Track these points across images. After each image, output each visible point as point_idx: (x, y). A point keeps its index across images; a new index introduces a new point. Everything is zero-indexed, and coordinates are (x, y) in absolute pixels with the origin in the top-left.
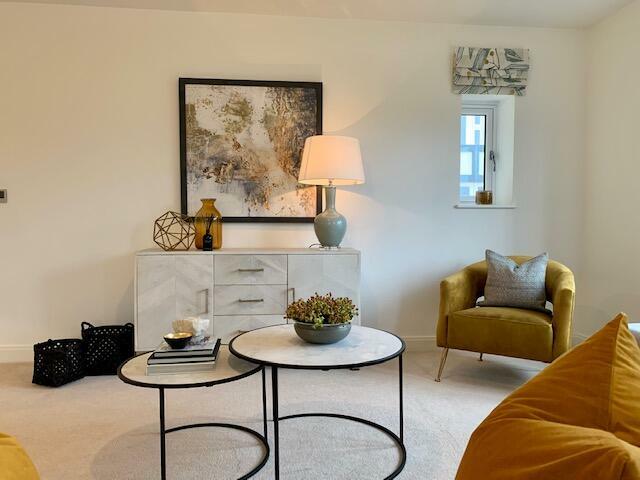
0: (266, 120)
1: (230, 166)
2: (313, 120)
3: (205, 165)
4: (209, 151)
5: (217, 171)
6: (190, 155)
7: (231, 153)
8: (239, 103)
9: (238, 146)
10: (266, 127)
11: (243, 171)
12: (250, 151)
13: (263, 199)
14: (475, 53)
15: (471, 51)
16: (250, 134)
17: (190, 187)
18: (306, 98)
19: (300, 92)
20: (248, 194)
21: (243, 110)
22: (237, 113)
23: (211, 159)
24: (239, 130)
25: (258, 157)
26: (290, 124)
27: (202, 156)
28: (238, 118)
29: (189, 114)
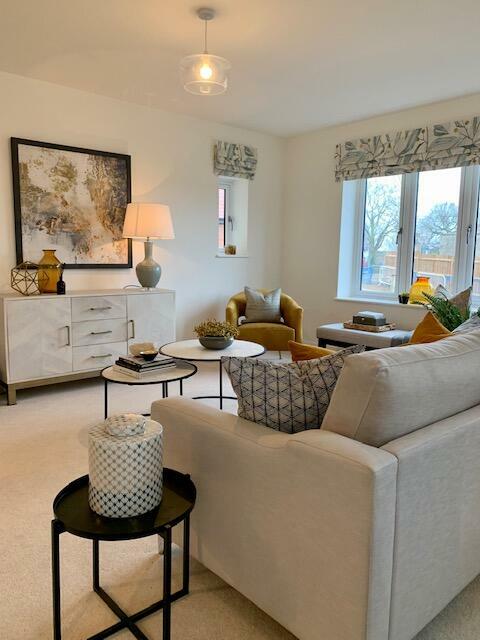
0: (88, 182)
1: (59, 220)
2: (124, 185)
3: (37, 219)
4: (41, 207)
5: (48, 224)
6: (24, 209)
7: (60, 209)
8: (65, 166)
9: (65, 203)
10: (88, 188)
11: (70, 225)
12: (76, 208)
13: (87, 249)
14: (228, 147)
15: (226, 144)
16: (75, 193)
17: (25, 238)
18: (119, 167)
19: (114, 161)
20: (75, 244)
21: (69, 173)
22: (64, 175)
23: (43, 213)
24: (66, 189)
25: (82, 214)
26: (107, 188)
27: (34, 210)
28: (65, 179)
29: (22, 172)
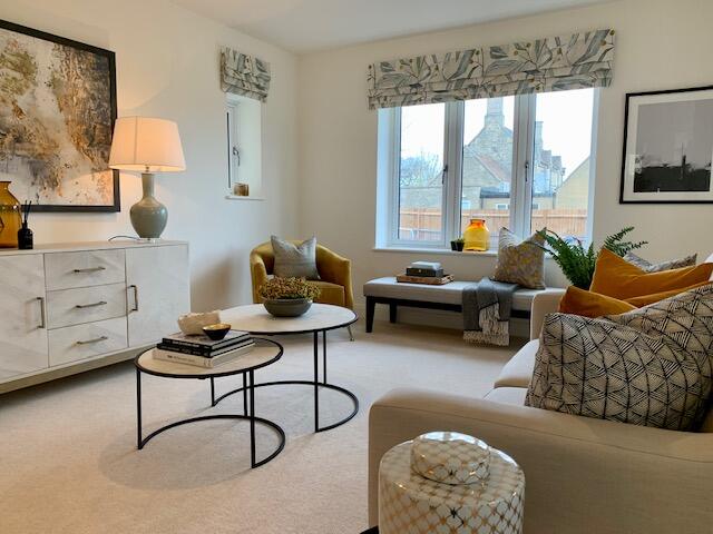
0: (54, 84)
1: (10, 137)
2: (107, 94)
7: (10, 120)
8: (18, 55)
9: (19, 112)
10: (54, 93)
11: (27, 145)
12: (36, 120)
13: (54, 183)
14: (237, 57)
15: (235, 53)
16: (34, 98)
18: (98, 67)
19: (91, 57)
20: (35, 175)
21: (25, 66)
22: (17, 68)
24: (20, 91)
25: (45, 129)
26: (82, 94)
28: (18, 75)
